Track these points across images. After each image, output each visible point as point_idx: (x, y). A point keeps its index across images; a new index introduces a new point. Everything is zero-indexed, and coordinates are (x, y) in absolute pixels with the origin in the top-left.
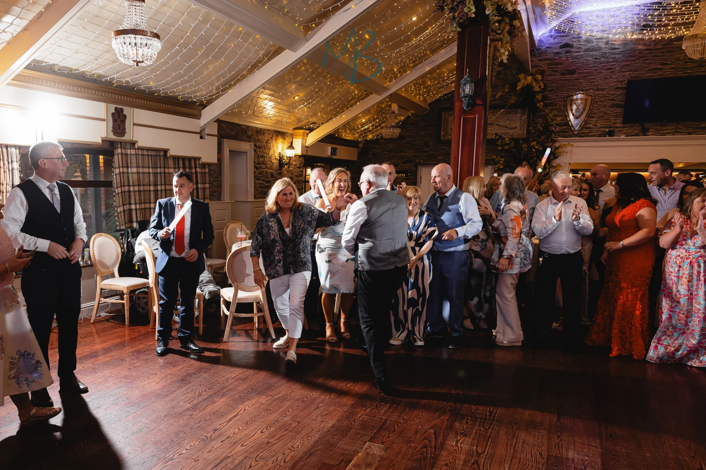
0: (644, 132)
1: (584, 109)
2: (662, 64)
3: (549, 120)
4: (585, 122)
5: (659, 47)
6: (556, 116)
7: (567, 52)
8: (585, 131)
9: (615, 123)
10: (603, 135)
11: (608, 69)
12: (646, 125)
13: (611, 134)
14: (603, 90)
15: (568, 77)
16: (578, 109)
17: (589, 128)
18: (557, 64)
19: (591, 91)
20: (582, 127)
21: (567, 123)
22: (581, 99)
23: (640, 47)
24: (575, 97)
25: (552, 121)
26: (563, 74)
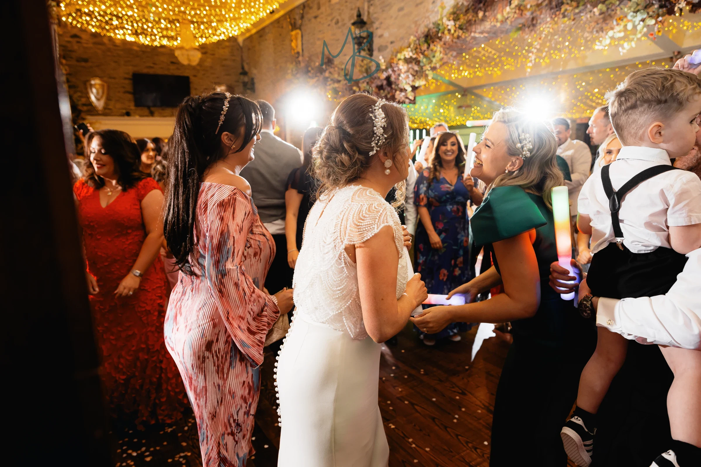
0: (152, 114)
1: (103, 93)
2: (154, 64)
3: (75, 101)
4: (106, 104)
5: (149, 50)
6: (81, 97)
7: (78, 42)
8: (107, 111)
9: (129, 106)
10: (122, 115)
11: (115, 62)
12: (153, 109)
13: (128, 114)
14: (114, 78)
15: (83, 64)
16: (98, 93)
17: (110, 109)
18: (71, 51)
19: (105, 79)
20: (105, 108)
21: (90, 104)
22: (99, 85)
23: (135, 48)
24: (93, 82)
25: (78, 101)
26: (78, 61)
